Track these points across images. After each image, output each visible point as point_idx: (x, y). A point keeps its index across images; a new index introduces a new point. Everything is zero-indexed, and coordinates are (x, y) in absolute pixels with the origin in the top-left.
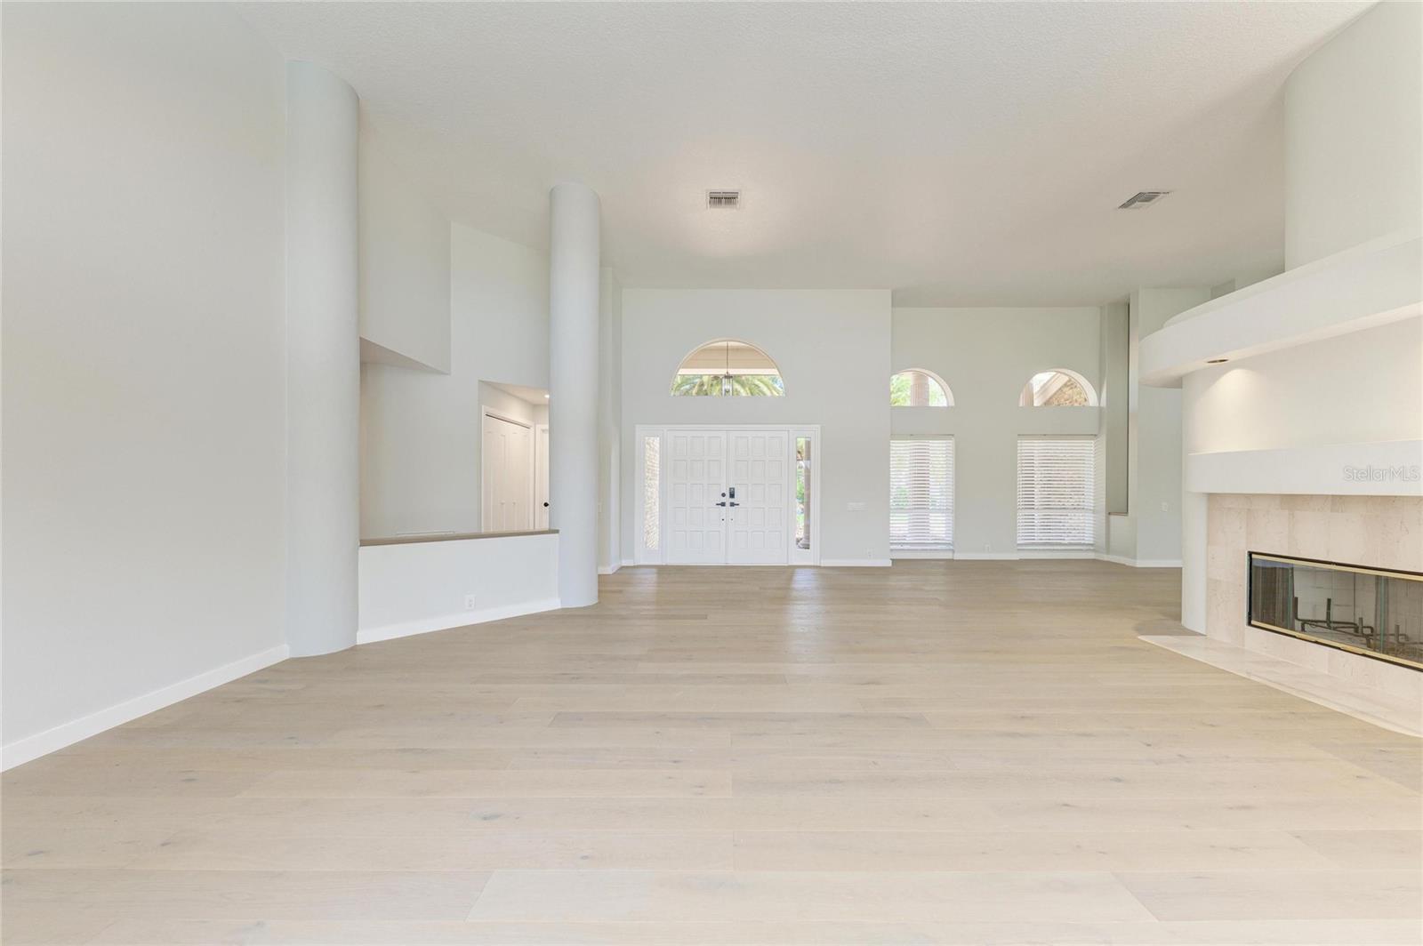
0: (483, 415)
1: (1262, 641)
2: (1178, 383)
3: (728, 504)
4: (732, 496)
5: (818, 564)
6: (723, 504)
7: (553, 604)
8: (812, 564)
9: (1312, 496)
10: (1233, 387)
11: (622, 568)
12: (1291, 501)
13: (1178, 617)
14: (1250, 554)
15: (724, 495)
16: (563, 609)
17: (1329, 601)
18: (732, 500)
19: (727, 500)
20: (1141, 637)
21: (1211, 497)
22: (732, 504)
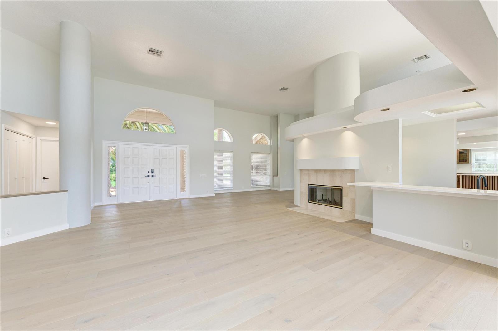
0: (3, 129)
1: (312, 206)
2: (293, 140)
3: (151, 176)
4: (152, 172)
5: (189, 197)
6: (148, 176)
7: (66, 226)
8: (186, 197)
9: (321, 170)
10: (305, 142)
11: (95, 207)
12: (317, 171)
13: (294, 203)
14: (309, 184)
15: (149, 172)
16: (70, 229)
17: (323, 195)
18: (152, 174)
19: (150, 174)
20: (288, 209)
21: (301, 170)
22: (153, 176)
